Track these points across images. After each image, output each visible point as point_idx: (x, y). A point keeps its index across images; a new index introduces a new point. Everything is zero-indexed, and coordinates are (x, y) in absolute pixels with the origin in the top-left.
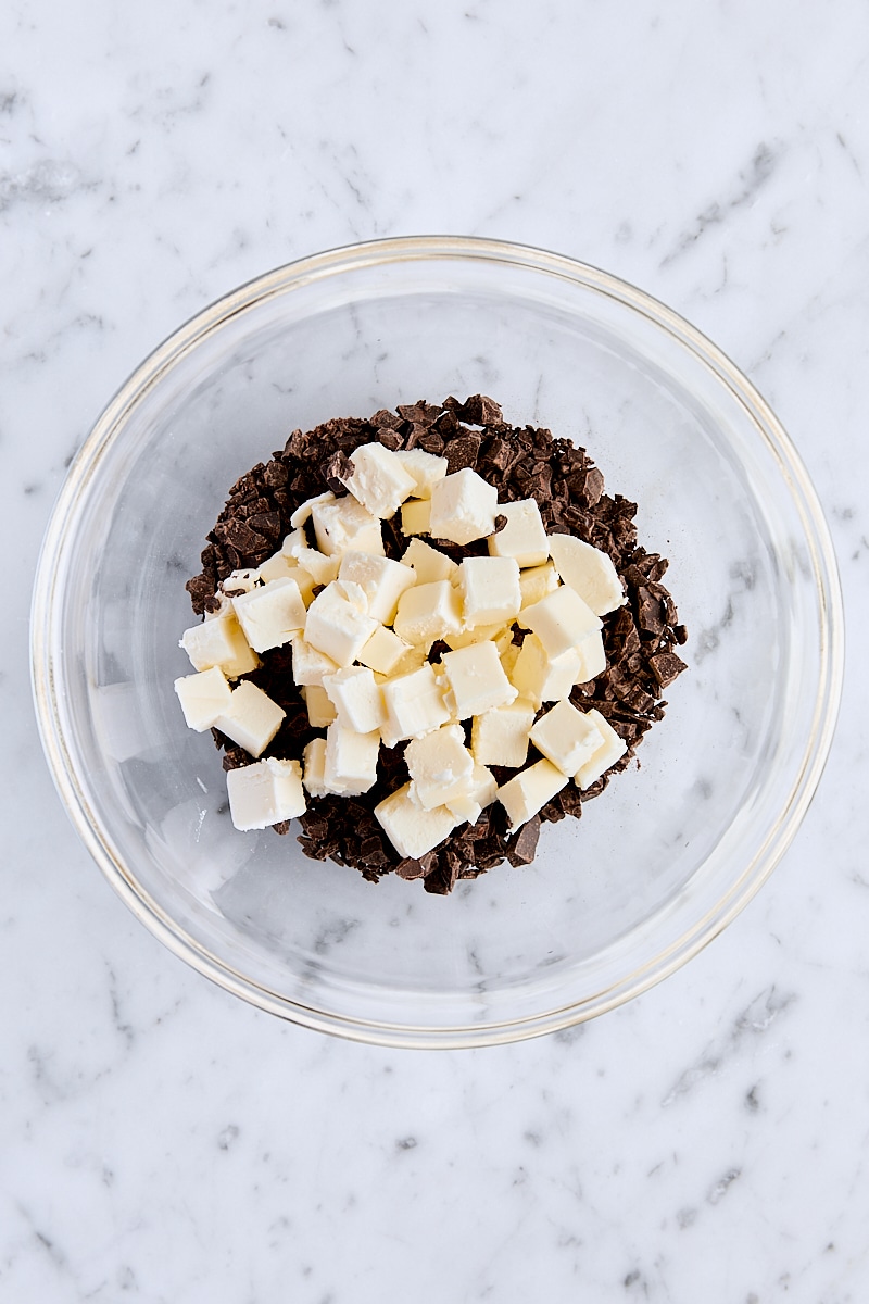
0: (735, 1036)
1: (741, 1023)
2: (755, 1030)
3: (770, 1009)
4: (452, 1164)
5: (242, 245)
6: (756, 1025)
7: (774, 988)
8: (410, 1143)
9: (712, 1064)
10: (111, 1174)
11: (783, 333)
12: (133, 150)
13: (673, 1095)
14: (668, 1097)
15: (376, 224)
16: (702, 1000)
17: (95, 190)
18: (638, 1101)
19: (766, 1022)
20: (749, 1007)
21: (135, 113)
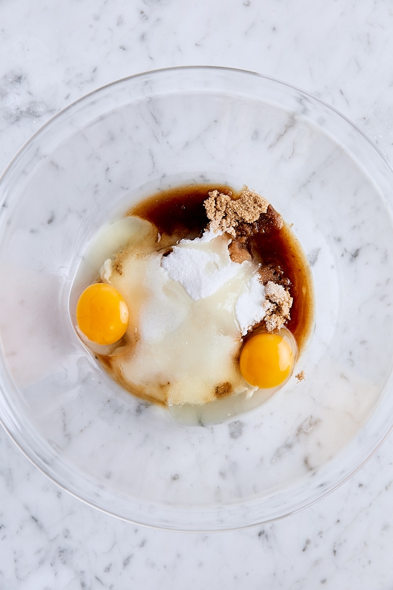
0: (297, 435)
1: (300, 430)
2: (305, 433)
3: (311, 425)
4: (192, 485)
5: (112, 139)
6: (305, 430)
7: (311, 417)
8: (176, 477)
9: (289, 446)
10: (60, 493)
11: (314, 173)
12: (67, 97)
13: (275, 458)
14: (273, 459)
15: (163, 133)
16: (285, 422)
17: (52, 113)
18: (262, 460)
19: (309, 430)
20: (302, 423)
21: (68, 83)
